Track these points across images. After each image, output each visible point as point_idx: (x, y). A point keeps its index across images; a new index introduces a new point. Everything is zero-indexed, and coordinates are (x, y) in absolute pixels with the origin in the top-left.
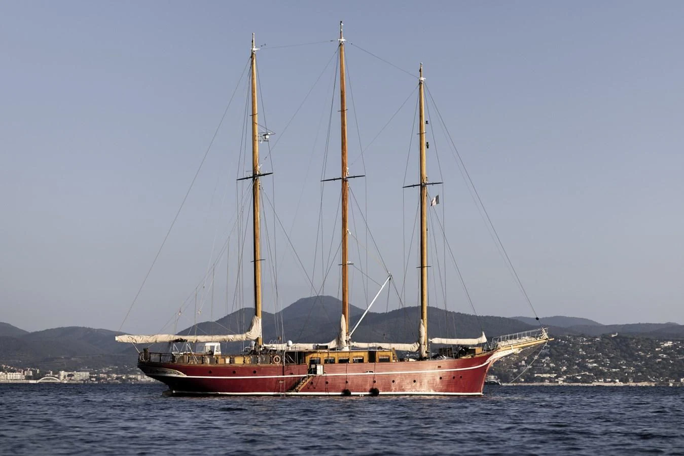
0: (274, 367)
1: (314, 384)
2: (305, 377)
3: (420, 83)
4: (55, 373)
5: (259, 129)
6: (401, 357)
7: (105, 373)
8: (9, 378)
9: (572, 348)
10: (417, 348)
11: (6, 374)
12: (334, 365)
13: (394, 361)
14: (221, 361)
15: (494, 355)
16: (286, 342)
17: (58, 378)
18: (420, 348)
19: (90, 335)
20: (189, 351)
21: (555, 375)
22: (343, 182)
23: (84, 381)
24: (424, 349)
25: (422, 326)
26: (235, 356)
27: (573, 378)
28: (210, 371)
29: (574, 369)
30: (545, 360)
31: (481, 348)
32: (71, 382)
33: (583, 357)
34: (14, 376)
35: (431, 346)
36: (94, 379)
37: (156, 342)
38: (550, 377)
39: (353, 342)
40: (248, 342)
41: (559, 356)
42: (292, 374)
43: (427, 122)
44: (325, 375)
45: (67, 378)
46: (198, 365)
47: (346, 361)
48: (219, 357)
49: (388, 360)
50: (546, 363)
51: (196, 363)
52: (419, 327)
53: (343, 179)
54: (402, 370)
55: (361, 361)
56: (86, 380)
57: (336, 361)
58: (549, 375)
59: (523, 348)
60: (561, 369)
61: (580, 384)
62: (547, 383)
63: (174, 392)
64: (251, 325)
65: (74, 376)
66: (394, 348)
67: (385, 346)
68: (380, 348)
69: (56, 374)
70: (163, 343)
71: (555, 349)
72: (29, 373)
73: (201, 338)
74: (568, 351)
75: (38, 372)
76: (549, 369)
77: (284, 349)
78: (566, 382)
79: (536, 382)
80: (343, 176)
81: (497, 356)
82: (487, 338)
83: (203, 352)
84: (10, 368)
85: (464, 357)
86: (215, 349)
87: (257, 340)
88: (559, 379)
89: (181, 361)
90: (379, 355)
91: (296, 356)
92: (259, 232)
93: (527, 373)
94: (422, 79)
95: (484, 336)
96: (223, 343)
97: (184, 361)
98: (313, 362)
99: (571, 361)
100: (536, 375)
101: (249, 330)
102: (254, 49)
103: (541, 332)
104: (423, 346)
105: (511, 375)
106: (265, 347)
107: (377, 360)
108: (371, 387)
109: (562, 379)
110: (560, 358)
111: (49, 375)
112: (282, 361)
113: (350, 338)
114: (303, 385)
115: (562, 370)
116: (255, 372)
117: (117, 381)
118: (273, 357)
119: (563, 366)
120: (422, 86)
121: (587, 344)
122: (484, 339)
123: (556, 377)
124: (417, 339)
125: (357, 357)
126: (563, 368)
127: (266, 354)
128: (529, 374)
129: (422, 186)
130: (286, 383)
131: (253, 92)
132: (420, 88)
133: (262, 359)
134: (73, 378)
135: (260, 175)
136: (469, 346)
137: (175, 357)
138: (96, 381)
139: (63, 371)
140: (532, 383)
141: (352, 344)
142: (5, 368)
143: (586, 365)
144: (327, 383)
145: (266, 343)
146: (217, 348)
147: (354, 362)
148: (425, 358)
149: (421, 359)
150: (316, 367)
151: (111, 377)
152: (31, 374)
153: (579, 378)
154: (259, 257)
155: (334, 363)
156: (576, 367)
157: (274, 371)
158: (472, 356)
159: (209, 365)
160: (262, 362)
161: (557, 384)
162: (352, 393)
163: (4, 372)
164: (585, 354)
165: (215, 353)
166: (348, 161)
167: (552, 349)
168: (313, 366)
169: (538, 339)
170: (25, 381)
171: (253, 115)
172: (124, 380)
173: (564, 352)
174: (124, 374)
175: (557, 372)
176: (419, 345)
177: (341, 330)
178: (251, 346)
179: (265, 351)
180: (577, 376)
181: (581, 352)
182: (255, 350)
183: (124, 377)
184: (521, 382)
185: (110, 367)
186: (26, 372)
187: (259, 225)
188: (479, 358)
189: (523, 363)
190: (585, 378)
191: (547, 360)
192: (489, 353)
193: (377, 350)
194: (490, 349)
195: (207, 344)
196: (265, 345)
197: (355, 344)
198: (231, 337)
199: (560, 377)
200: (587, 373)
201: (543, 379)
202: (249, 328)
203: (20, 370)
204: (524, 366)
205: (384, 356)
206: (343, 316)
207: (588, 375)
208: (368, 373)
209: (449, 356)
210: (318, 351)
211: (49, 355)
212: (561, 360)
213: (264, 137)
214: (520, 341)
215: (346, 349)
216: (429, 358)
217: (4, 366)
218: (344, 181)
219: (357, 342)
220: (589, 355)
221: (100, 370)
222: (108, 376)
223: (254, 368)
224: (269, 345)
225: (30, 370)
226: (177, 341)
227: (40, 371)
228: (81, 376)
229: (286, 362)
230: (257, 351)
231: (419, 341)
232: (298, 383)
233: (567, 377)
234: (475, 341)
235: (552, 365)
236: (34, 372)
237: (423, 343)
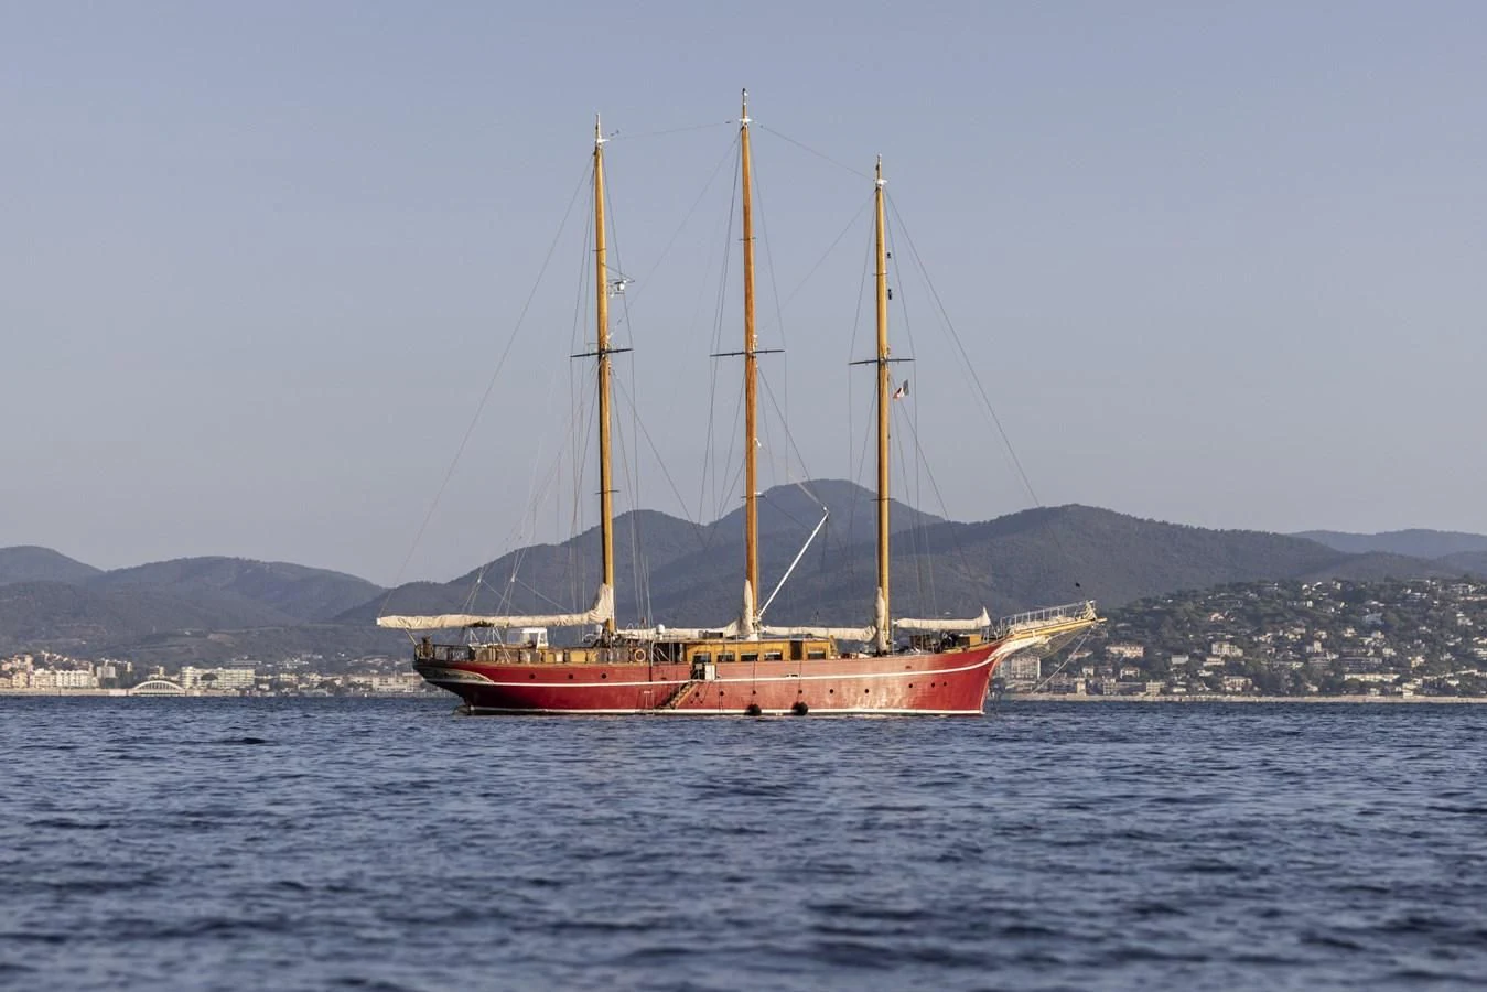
0: (635, 668)
1: (702, 696)
2: (685, 685)
3: (877, 189)
4: (169, 672)
5: (607, 273)
6: (846, 650)
7: (291, 672)
8: (59, 684)
9: (1438, 610)
10: (871, 637)
11: (54, 673)
12: (733, 664)
13: (833, 657)
14: (549, 658)
15: (1003, 647)
16: (655, 625)
17: (180, 683)
18: (876, 636)
19: (253, 577)
20: (497, 640)
21: (1396, 677)
22: (747, 360)
23: (243, 691)
24: (884, 637)
25: (881, 599)
26: (573, 649)
27: (1439, 684)
28: (531, 675)
29: (1442, 662)
30: (1371, 640)
31: (980, 636)
32: (211, 693)
33: (1466, 633)
34: (72, 678)
35: (897, 632)
36: (267, 687)
37: (442, 626)
38: (1382, 681)
39: (764, 625)
40: (591, 627)
41: (1405, 629)
42: (664, 679)
43: (889, 254)
44: (718, 681)
45: (200, 683)
46: (513, 665)
47: (754, 658)
48: (546, 652)
49: (823, 656)
50: (1374, 648)
51: (508, 661)
52: (876, 600)
53: (747, 354)
54: (846, 673)
55: (778, 658)
56: (248, 688)
57: (737, 658)
58: (1379, 677)
59: (1052, 634)
60: (1410, 662)
61: (1455, 699)
62: (1374, 697)
63: (472, 708)
64: (597, 599)
65: (217, 678)
66: (832, 637)
67: (819, 632)
68: (809, 635)
69: (174, 673)
70: (453, 629)
71: (1397, 611)
72: (108, 672)
73: (515, 621)
74: (1430, 617)
75: (129, 670)
76: (1381, 661)
77: (650, 638)
78: (1423, 694)
79: (1347, 693)
80: (747, 349)
81: (1008, 647)
82: (990, 618)
83: (519, 644)
84: (60, 660)
85: (950, 651)
86: (539, 638)
87: (607, 623)
88: (1405, 685)
89: (485, 658)
90: (807, 648)
91: (671, 647)
92: (607, 445)
93: (1326, 673)
94: (881, 182)
95: (986, 615)
96: (551, 629)
97: (488, 657)
98: (697, 659)
99: (1435, 644)
100: (1347, 677)
101: (593, 607)
102: (600, 141)
103: (1084, 607)
104: (882, 633)
105: (1287, 677)
106: (619, 635)
107: (805, 656)
108: (795, 701)
109: (1412, 686)
110: (1409, 633)
111: (156, 676)
112: (647, 658)
113: (759, 619)
114: (680, 699)
115: (1413, 666)
116: (604, 676)
117: (321, 691)
118: (634, 651)
119: (1414, 655)
120: (881, 194)
121: (1476, 599)
122: (985, 620)
123: (1398, 682)
124: (871, 620)
125: (771, 651)
126: (1414, 659)
127: (621, 646)
128: (1332, 674)
129: (881, 364)
130: (656, 693)
131: (598, 212)
132: (878, 199)
133: (615, 655)
134: (214, 683)
135: (609, 351)
136: (960, 632)
137: (474, 652)
138: (270, 691)
139: (191, 668)
140: (1338, 695)
141: (763, 629)
142: (49, 659)
143: (1473, 653)
144: (722, 694)
145: (621, 628)
146: (543, 635)
147: (766, 660)
148: (885, 653)
149: (879, 654)
150: (704, 669)
151: (307, 681)
152: (112, 673)
153: (1454, 683)
154: (608, 487)
155: (733, 661)
156: (1448, 656)
157: (637, 674)
158: (964, 649)
159: (531, 665)
160: (615, 660)
161: (1398, 700)
162: (763, 711)
163: (47, 669)
164: (1470, 624)
165: (539, 645)
166: (756, 324)
167: (1389, 613)
168: (699, 667)
169: (1079, 619)
170: (98, 692)
171: (599, 251)
172: (338, 688)
173: (1419, 619)
174: (339, 673)
175: (1399, 669)
176: (874, 630)
177: (744, 606)
178: (595, 633)
179: (620, 641)
180: (1450, 678)
181: (1462, 619)
182: (603, 641)
183: (338, 682)
184: (1311, 694)
185: (304, 656)
186: (99, 669)
187: (607, 435)
188: (977, 652)
189: (1317, 646)
190: (1469, 684)
191: (1375, 640)
192: (993, 644)
193: (805, 640)
194: (994, 639)
195: (527, 631)
196: (619, 632)
197: (768, 629)
198: (564, 618)
199: (1408, 681)
200: (1475, 672)
201: (1363, 688)
202: (593, 603)
203: (84, 663)
204: (1317, 654)
205: (815, 650)
206: (748, 583)
207: (1477, 677)
208: (790, 678)
209: (925, 649)
210: (707, 641)
211: (154, 630)
212: (1411, 640)
213: (616, 287)
214: (1047, 623)
215: (754, 638)
216: (891, 653)
217: (47, 655)
218: (750, 357)
219: (771, 626)
220: (1481, 628)
221: (278, 663)
222: (301, 680)
223: (602, 669)
224: (627, 632)
225: (109, 664)
226: (476, 625)
227: (134, 668)
228: (234, 678)
229: (655, 660)
230: (607, 641)
231: (875, 624)
232: (675, 694)
233: (1425, 681)
234: (971, 624)
235: (1388, 652)
236: (121, 670)
237: (882, 627)
